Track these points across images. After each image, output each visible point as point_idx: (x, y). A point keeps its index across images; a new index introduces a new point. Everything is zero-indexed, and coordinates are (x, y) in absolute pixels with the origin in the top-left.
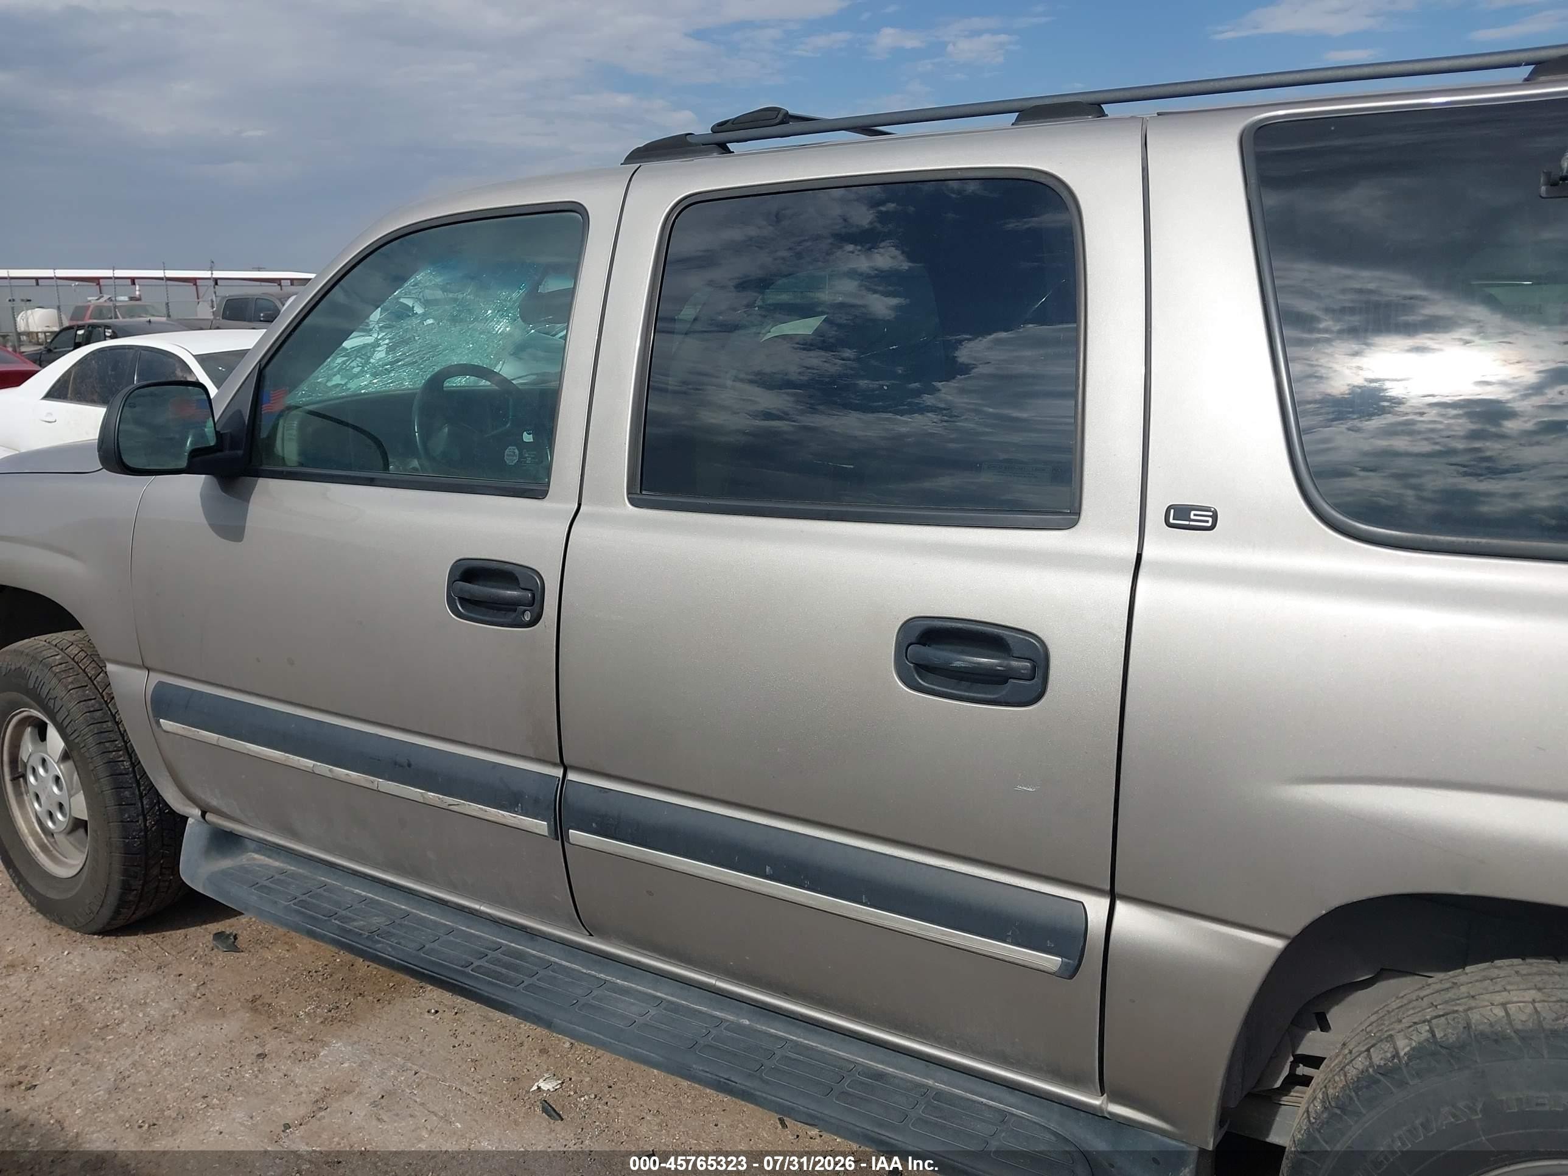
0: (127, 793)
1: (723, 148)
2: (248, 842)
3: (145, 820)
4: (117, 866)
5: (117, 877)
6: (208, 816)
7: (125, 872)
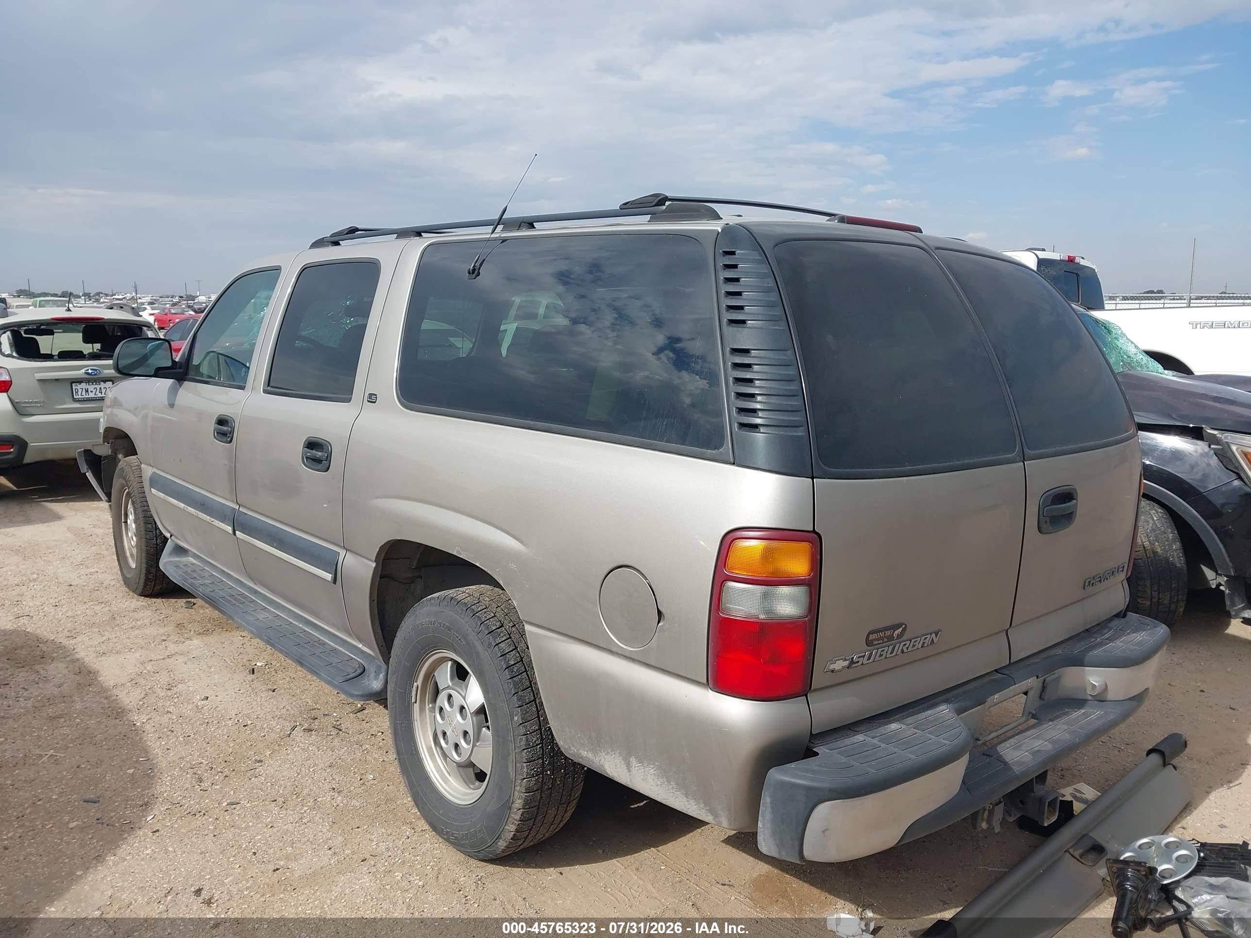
0: (149, 526)
1: (337, 243)
2: (190, 553)
3: (157, 540)
4: (144, 560)
5: (144, 565)
6: (172, 537)
7: (147, 563)
